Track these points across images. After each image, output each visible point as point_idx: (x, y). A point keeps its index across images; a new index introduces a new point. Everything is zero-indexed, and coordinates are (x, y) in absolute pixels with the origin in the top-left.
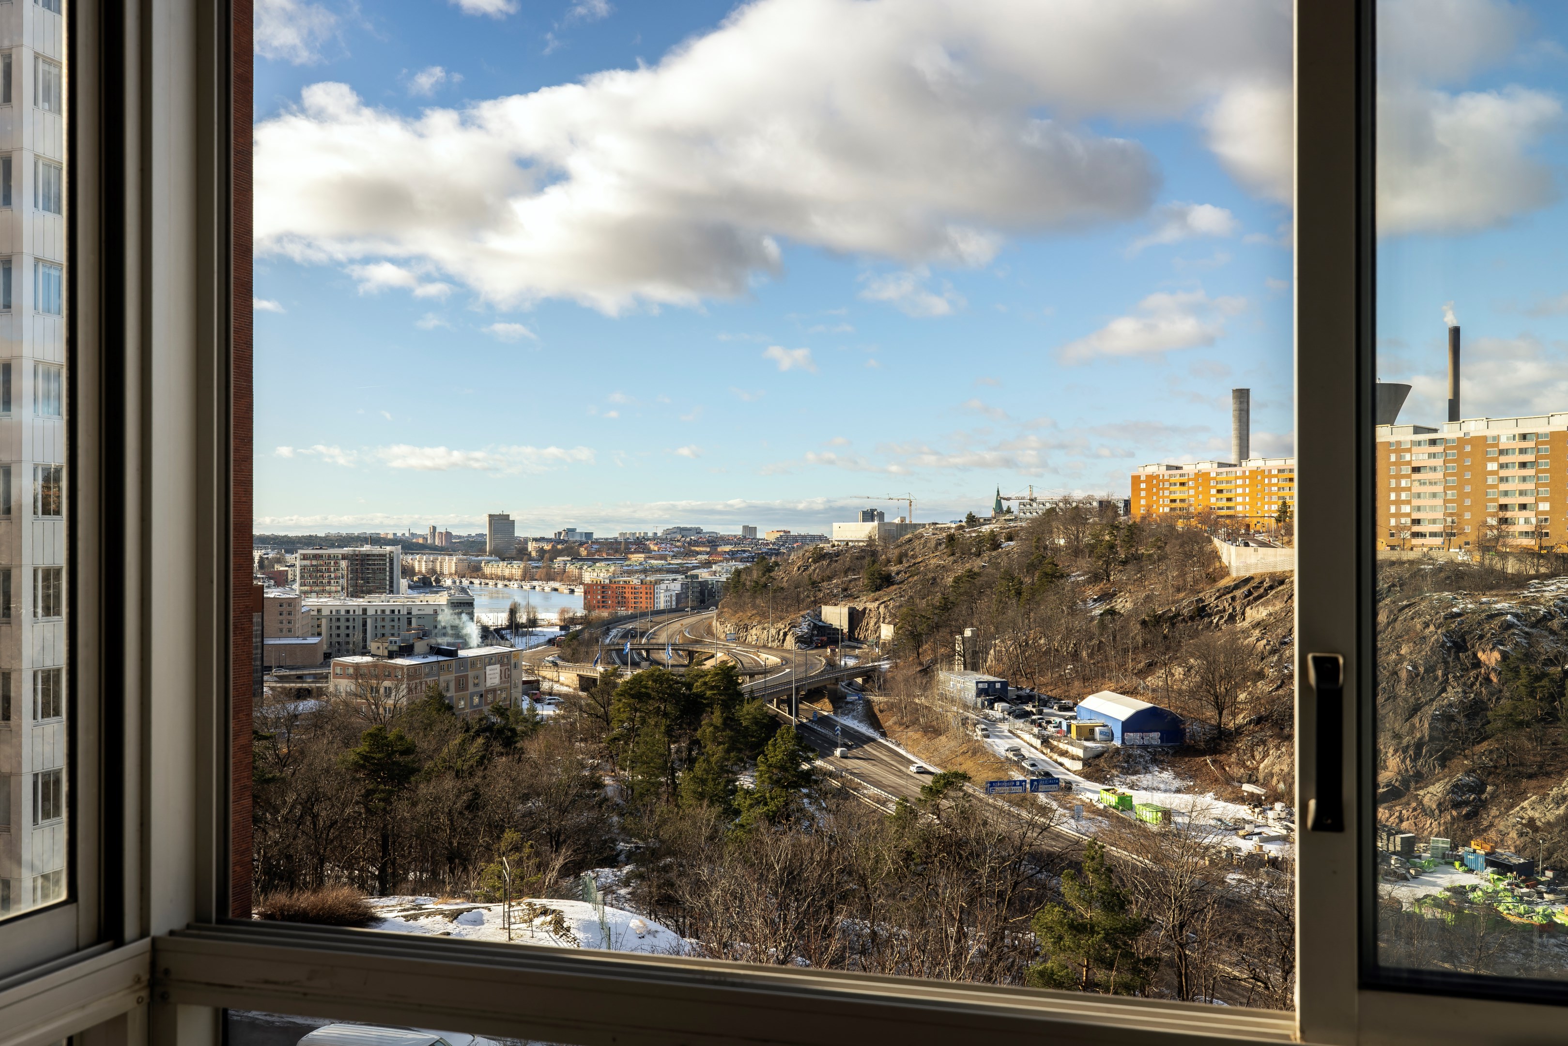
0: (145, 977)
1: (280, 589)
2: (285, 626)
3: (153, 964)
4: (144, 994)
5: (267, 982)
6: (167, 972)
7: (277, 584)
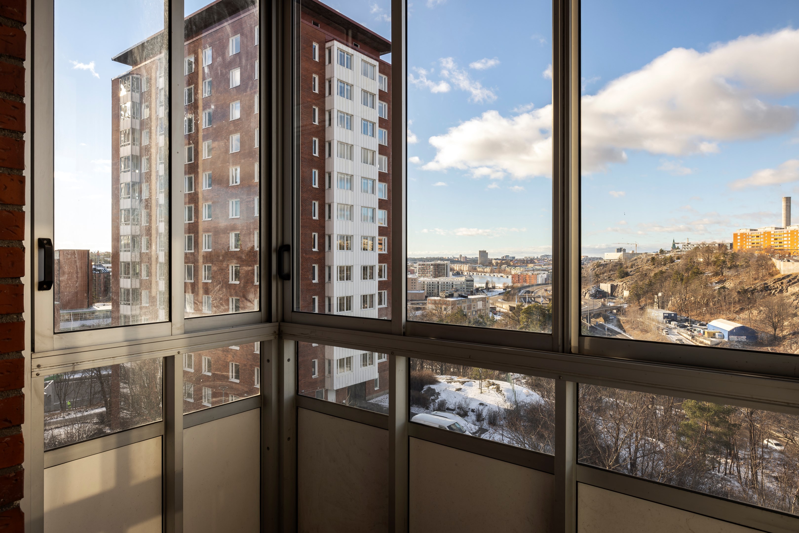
0: (277, 332)
2: (414, 287)
3: (279, 329)
4: (277, 336)
5: (302, 334)
6: (282, 331)
7: (411, 274)
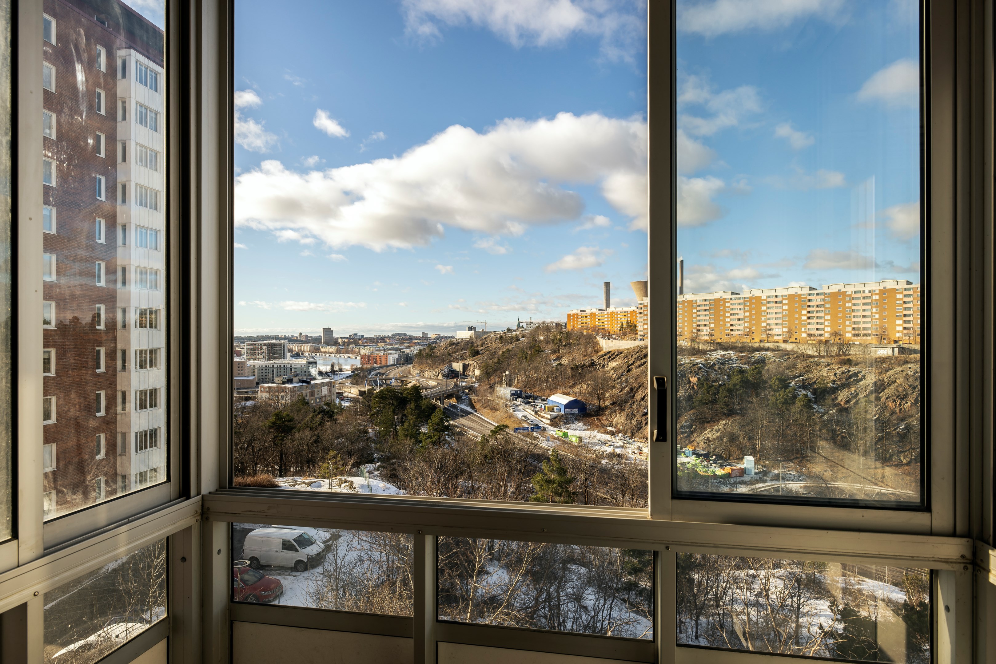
0: (199, 511)
1: (238, 357)
2: (240, 372)
3: (203, 506)
4: (199, 518)
5: (250, 511)
6: (208, 509)
7: (237, 356)
